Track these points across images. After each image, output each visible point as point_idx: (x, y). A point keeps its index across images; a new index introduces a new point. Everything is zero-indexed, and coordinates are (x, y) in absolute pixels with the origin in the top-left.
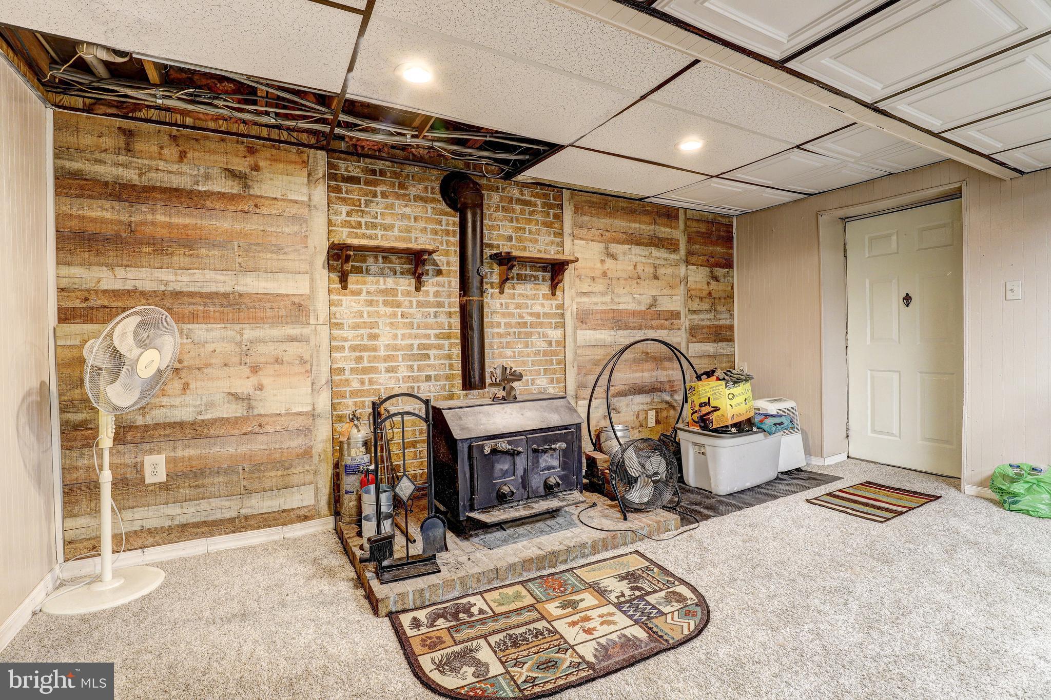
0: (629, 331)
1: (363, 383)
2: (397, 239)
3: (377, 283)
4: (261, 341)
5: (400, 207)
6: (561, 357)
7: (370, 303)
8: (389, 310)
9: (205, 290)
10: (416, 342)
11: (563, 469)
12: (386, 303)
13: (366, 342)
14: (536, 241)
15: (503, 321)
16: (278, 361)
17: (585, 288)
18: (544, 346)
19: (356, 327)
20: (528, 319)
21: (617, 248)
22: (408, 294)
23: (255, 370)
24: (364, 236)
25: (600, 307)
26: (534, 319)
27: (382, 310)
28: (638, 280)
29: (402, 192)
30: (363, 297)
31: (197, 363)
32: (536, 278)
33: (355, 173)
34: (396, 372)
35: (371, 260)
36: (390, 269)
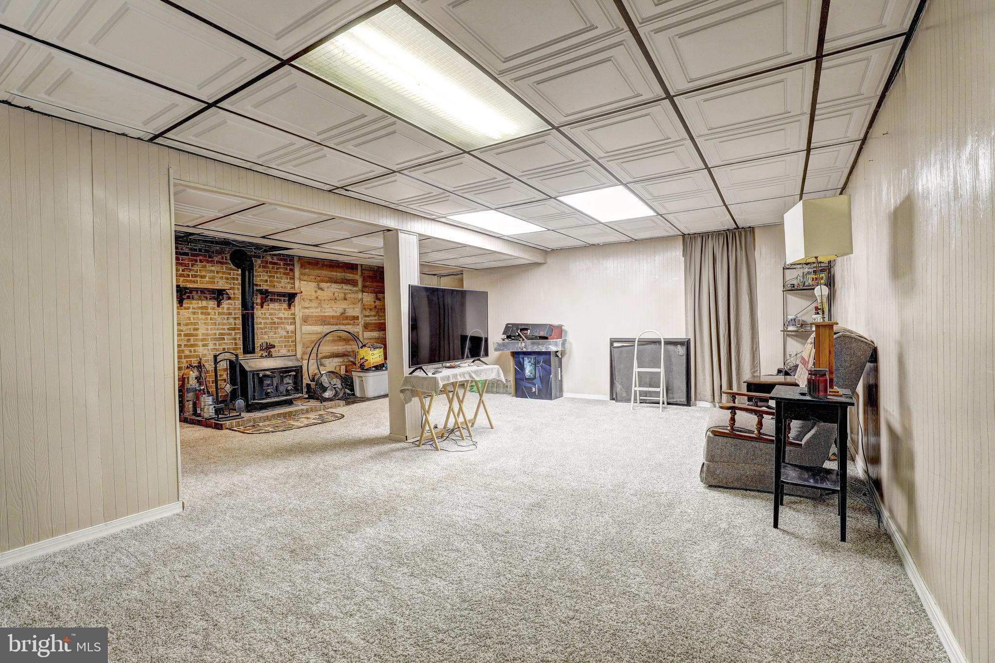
0: (330, 326)
1: (191, 352)
2: (208, 282)
3: (198, 303)
5: (209, 267)
6: (294, 339)
7: (194, 313)
8: (204, 317)
10: (218, 332)
11: (294, 384)
12: (202, 313)
13: (192, 332)
14: (280, 282)
15: (263, 321)
17: (307, 305)
18: (285, 334)
19: (187, 324)
20: (276, 320)
21: (323, 285)
22: (214, 309)
24: (191, 281)
25: (314, 314)
26: (279, 321)
27: (200, 316)
28: (335, 301)
29: (210, 259)
30: (191, 310)
32: (280, 300)
33: (187, 251)
34: (208, 346)
35: (194, 293)
36: (204, 297)
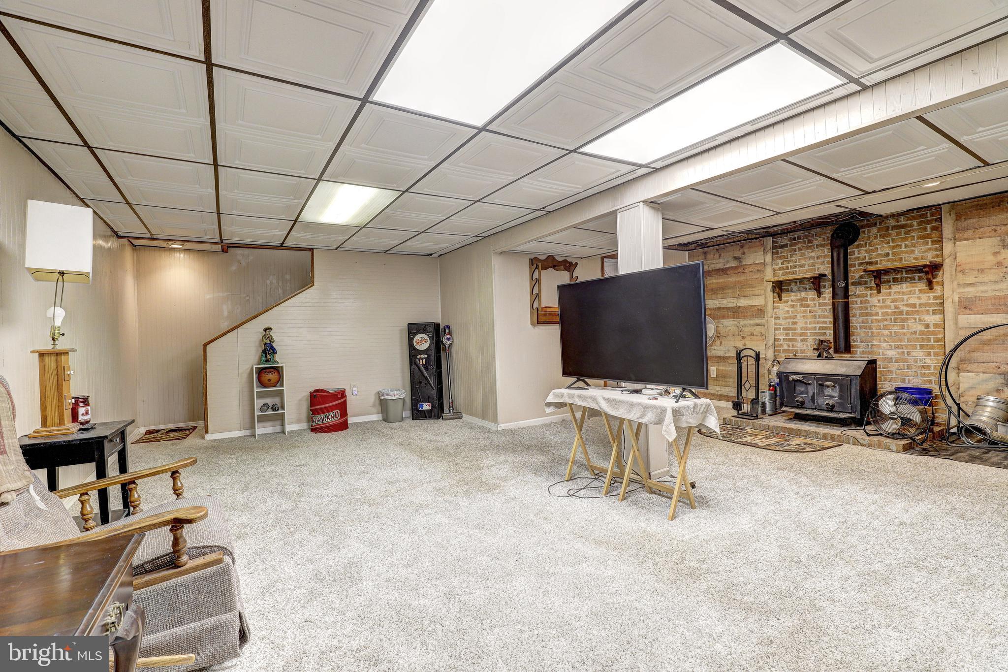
1: (789, 346)
2: (807, 271)
3: (796, 296)
4: (746, 326)
5: (809, 253)
6: (940, 336)
7: (793, 306)
8: (803, 309)
9: (727, 306)
10: (818, 326)
12: (801, 306)
13: (791, 326)
14: (913, 252)
15: (880, 311)
16: (752, 334)
17: (970, 280)
18: (922, 328)
19: (786, 318)
20: (904, 309)
22: (814, 300)
23: (743, 338)
24: (790, 273)
25: (991, 294)
26: (909, 309)
27: (799, 309)
29: (810, 245)
30: (790, 303)
31: (725, 334)
32: (912, 279)
33: (785, 242)
34: (806, 341)
35: (793, 284)
36: (803, 287)
